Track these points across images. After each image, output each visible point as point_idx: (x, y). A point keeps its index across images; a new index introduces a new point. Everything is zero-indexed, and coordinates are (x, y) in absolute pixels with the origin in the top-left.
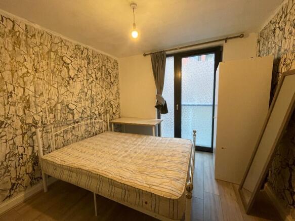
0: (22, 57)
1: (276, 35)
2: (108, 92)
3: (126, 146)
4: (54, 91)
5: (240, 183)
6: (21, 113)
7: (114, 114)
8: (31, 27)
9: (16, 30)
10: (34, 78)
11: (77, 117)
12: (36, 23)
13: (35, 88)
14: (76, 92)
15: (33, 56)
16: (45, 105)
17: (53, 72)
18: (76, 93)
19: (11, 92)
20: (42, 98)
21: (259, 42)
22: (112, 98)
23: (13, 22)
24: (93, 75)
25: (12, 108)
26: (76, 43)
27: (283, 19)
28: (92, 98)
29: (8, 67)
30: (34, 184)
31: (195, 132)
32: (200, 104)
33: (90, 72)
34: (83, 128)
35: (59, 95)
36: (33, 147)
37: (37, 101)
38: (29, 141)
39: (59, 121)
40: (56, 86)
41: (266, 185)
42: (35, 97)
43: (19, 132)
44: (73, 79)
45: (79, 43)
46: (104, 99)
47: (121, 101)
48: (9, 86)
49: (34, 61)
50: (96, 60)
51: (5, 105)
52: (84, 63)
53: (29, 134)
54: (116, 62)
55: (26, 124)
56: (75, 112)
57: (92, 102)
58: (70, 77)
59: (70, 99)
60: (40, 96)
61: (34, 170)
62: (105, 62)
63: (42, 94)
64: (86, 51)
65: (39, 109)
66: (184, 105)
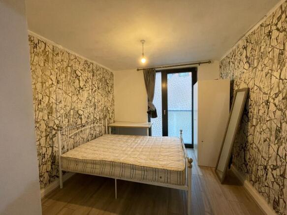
0: (49, 72)
1: (231, 65)
2: (106, 99)
3: (129, 144)
4: (69, 99)
5: (215, 166)
6: (46, 118)
7: (110, 119)
8: (56, 47)
9: (47, 50)
10: (56, 88)
11: (84, 122)
12: (60, 44)
13: (56, 96)
14: (84, 99)
15: (56, 70)
16: (62, 111)
17: (69, 84)
18: (84, 101)
19: (41, 100)
20: (60, 105)
21: (220, 67)
22: (109, 105)
23: (45, 44)
24: (96, 86)
25: (41, 113)
26: (86, 59)
27: (233, 57)
28: (95, 105)
29: (40, 79)
30: (52, 182)
31: (181, 131)
32: (182, 109)
33: (94, 83)
34: (88, 131)
35: (72, 102)
36: (52, 147)
37: (58, 107)
38: (50, 143)
39: (71, 125)
40: (70, 95)
41: (232, 165)
42: (56, 104)
43: (44, 134)
44: (82, 89)
45: (88, 60)
46: (103, 106)
47: (116, 107)
48: (40, 95)
49: (57, 74)
50: (98, 72)
51: (36, 111)
52: (90, 75)
53: (51, 136)
54: (112, 74)
55: (49, 127)
56: (83, 117)
57: (95, 109)
58: (80, 87)
59: (79, 106)
60: (59, 103)
61: (52, 168)
62: (104, 74)
63: (61, 101)
64: (91, 66)
65: (59, 114)
66: (170, 111)
